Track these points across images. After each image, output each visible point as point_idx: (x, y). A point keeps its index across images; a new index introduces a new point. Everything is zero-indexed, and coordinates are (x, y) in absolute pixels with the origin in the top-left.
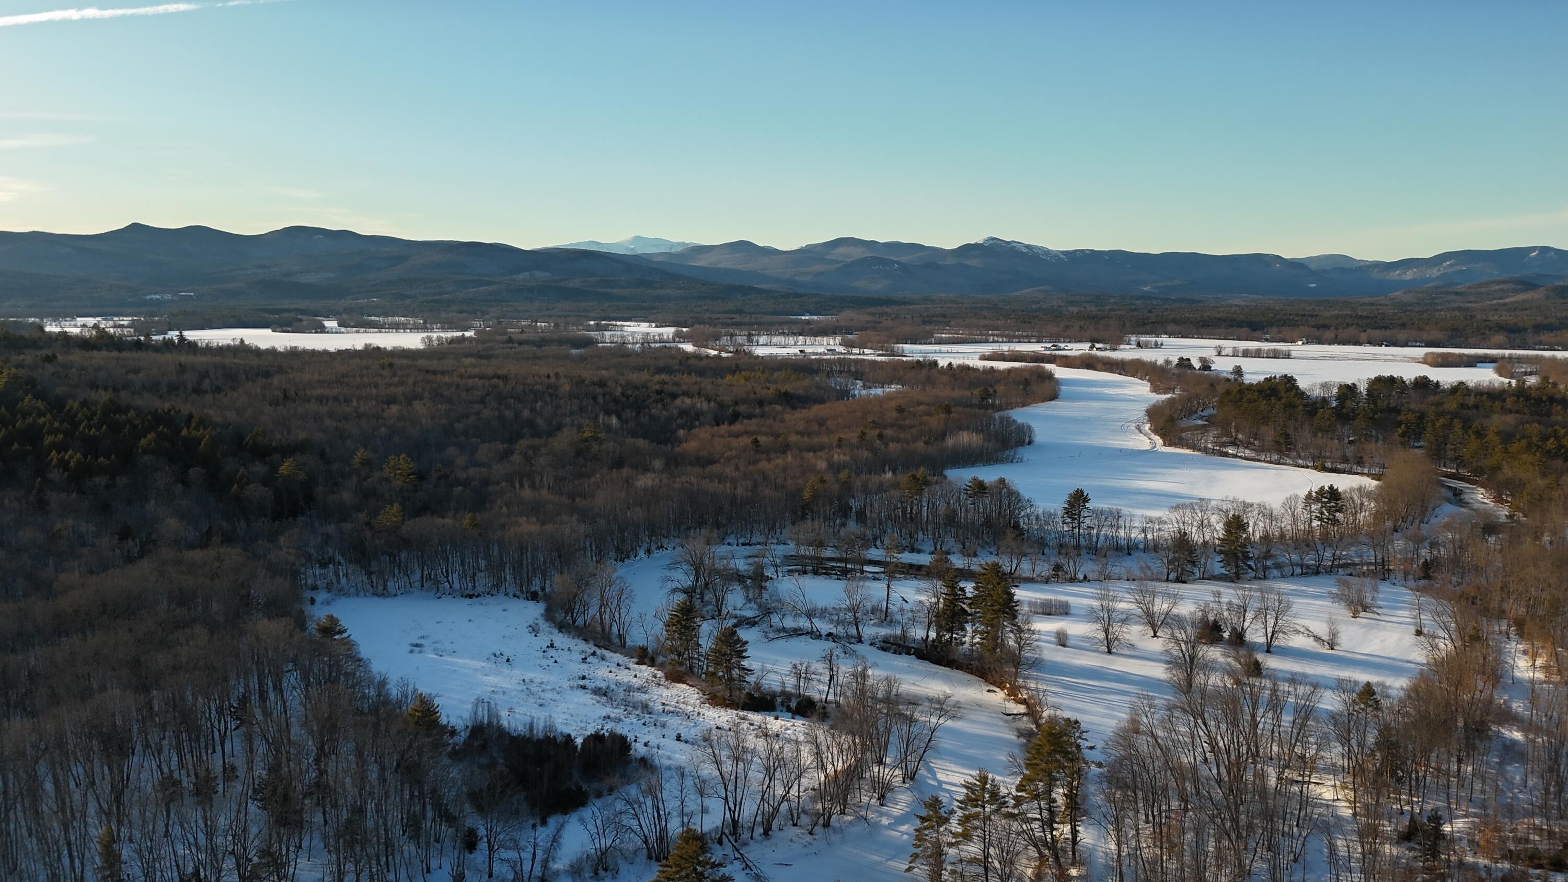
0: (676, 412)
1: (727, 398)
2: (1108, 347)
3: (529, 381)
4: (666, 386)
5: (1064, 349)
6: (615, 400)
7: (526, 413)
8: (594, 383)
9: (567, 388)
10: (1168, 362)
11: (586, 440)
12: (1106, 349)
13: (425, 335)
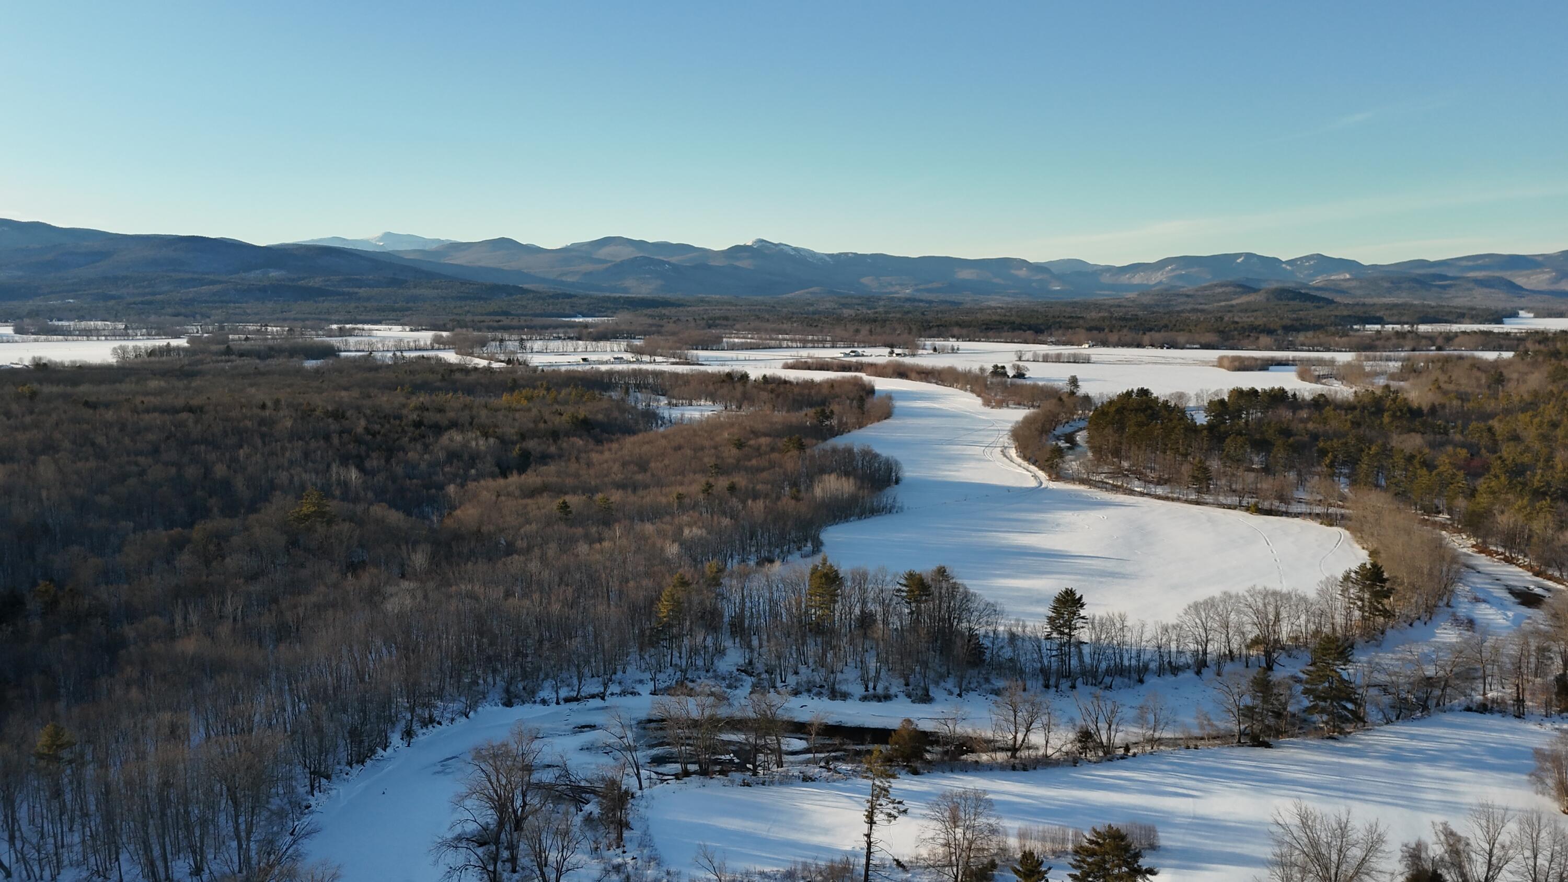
0: (442, 455)
1: (510, 431)
2: (907, 351)
3: (233, 414)
4: (426, 414)
5: (863, 355)
6: (358, 441)
7: (220, 470)
8: (328, 414)
9: (289, 424)
10: (982, 370)
11: (307, 517)
12: (905, 355)
13: (116, 344)
